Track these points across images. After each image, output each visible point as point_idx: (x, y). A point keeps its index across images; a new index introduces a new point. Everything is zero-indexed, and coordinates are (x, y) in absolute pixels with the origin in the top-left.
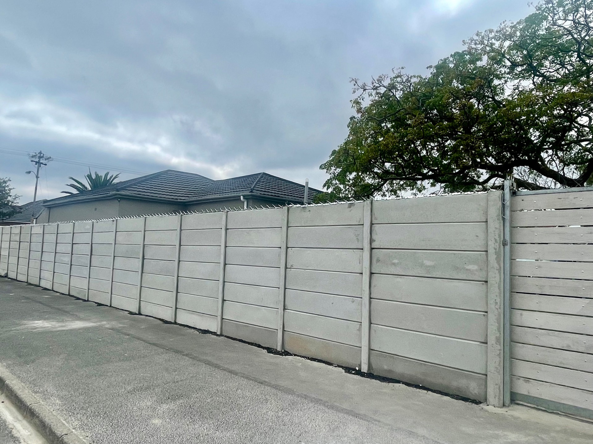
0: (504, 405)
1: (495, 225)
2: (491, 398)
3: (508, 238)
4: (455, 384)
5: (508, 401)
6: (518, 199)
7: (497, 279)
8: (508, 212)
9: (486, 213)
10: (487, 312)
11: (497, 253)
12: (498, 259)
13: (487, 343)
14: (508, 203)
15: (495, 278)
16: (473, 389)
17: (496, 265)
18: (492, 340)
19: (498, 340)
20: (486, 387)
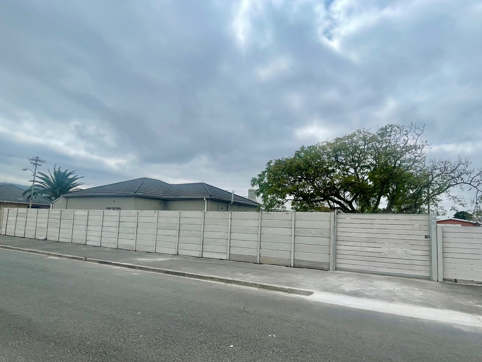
0: (334, 271)
1: (332, 222)
2: (330, 269)
3: (335, 226)
4: (321, 266)
5: (335, 269)
6: (338, 215)
7: (333, 237)
8: (336, 219)
9: (330, 219)
10: (330, 246)
11: (333, 230)
12: (333, 231)
13: (330, 254)
14: (336, 216)
15: (332, 237)
16: (326, 267)
17: (333, 233)
18: (331, 253)
19: (333, 253)
20: (329, 266)
